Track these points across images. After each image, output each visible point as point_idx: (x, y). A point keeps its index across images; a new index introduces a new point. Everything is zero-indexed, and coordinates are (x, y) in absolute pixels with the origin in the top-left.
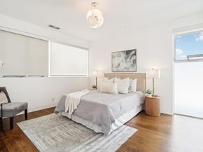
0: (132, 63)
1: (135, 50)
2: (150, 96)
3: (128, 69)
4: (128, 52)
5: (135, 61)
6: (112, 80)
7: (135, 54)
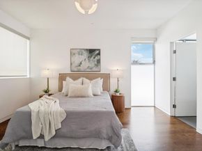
0: (96, 63)
1: (99, 50)
2: (118, 94)
3: (91, 69)
4: (91, 51)
5: (99, 61)
6: (80, 80)
7: (99, 54)
